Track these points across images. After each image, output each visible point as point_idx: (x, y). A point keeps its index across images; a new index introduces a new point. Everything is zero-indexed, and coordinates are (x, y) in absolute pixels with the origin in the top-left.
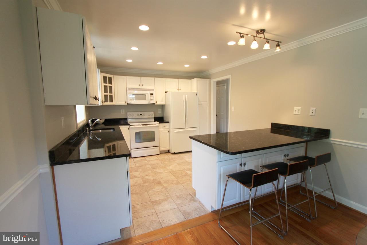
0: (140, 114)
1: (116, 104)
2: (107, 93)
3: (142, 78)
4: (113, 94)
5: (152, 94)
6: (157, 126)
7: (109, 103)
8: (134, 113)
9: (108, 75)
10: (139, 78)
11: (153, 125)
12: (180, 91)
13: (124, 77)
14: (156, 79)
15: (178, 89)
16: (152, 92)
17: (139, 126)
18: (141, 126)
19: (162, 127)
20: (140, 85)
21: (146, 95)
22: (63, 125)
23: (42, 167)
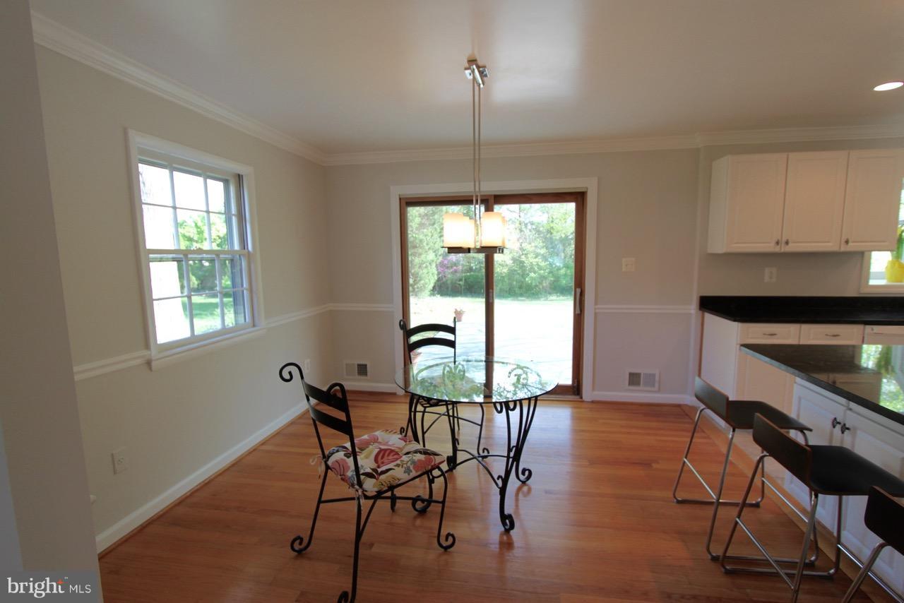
22: (771, 278)
23: (693, 308)
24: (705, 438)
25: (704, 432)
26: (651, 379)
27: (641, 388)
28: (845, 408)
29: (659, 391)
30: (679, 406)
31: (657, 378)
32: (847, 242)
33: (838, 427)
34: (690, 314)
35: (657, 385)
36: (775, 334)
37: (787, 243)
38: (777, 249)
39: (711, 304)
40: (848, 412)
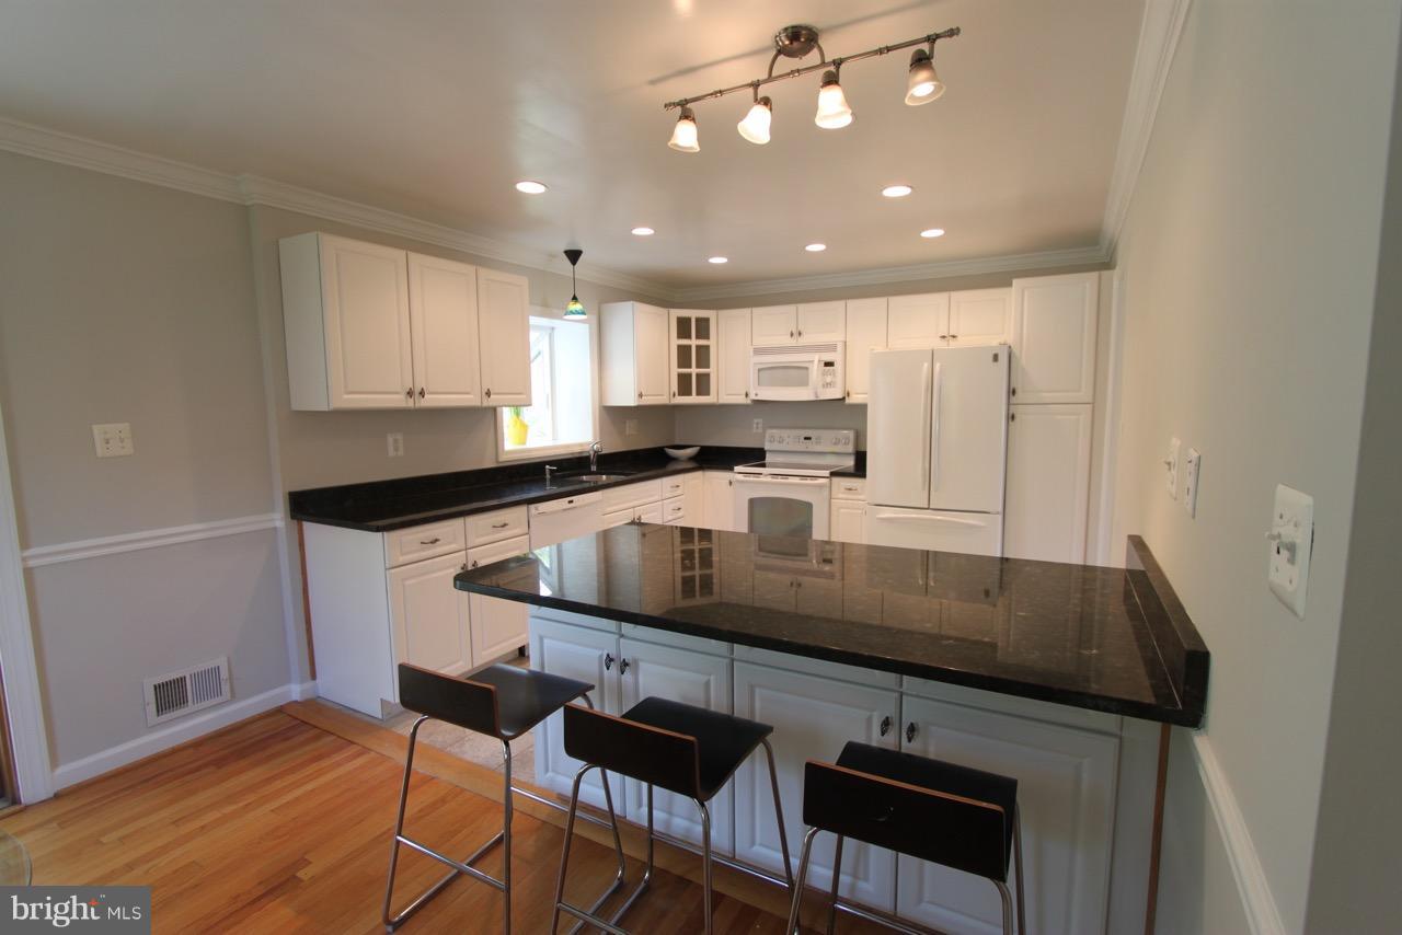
0: (806, 438)
1: (721, 401)
2: (690, 367)
3: (802, 307)
4: (712, 370)
5: (828, 364)
6: (821, 486)
7: (693, 399)
8: (785, 433)
9: (693, 314)
10: (791, 308)
11: (809, 481)
12: (953, 344)
13: (746, 312)
14: (853, 304)
15: (944, 337)
16: (828, 357)
17: (762, 479)
18: (769, 479)
19: (842, 490)
20: (792, 335)
21: (807, 368)
22: (396, 449)
23: (278, 518)
24: (359, 755)
25: (353, 743)
26: (210, 682)
27: (191, 707)
28: (617, 636)
29: (234, 697)
30: (280, 710)
31: (224, 674)
32: (488, 394)
33: (614, 668)
34: (275, 529)
35: (226, 688)
36: (437, 540)
37: (422, 393)
38: (410, 403)
39: (311, 506)
40: (622, 640)
